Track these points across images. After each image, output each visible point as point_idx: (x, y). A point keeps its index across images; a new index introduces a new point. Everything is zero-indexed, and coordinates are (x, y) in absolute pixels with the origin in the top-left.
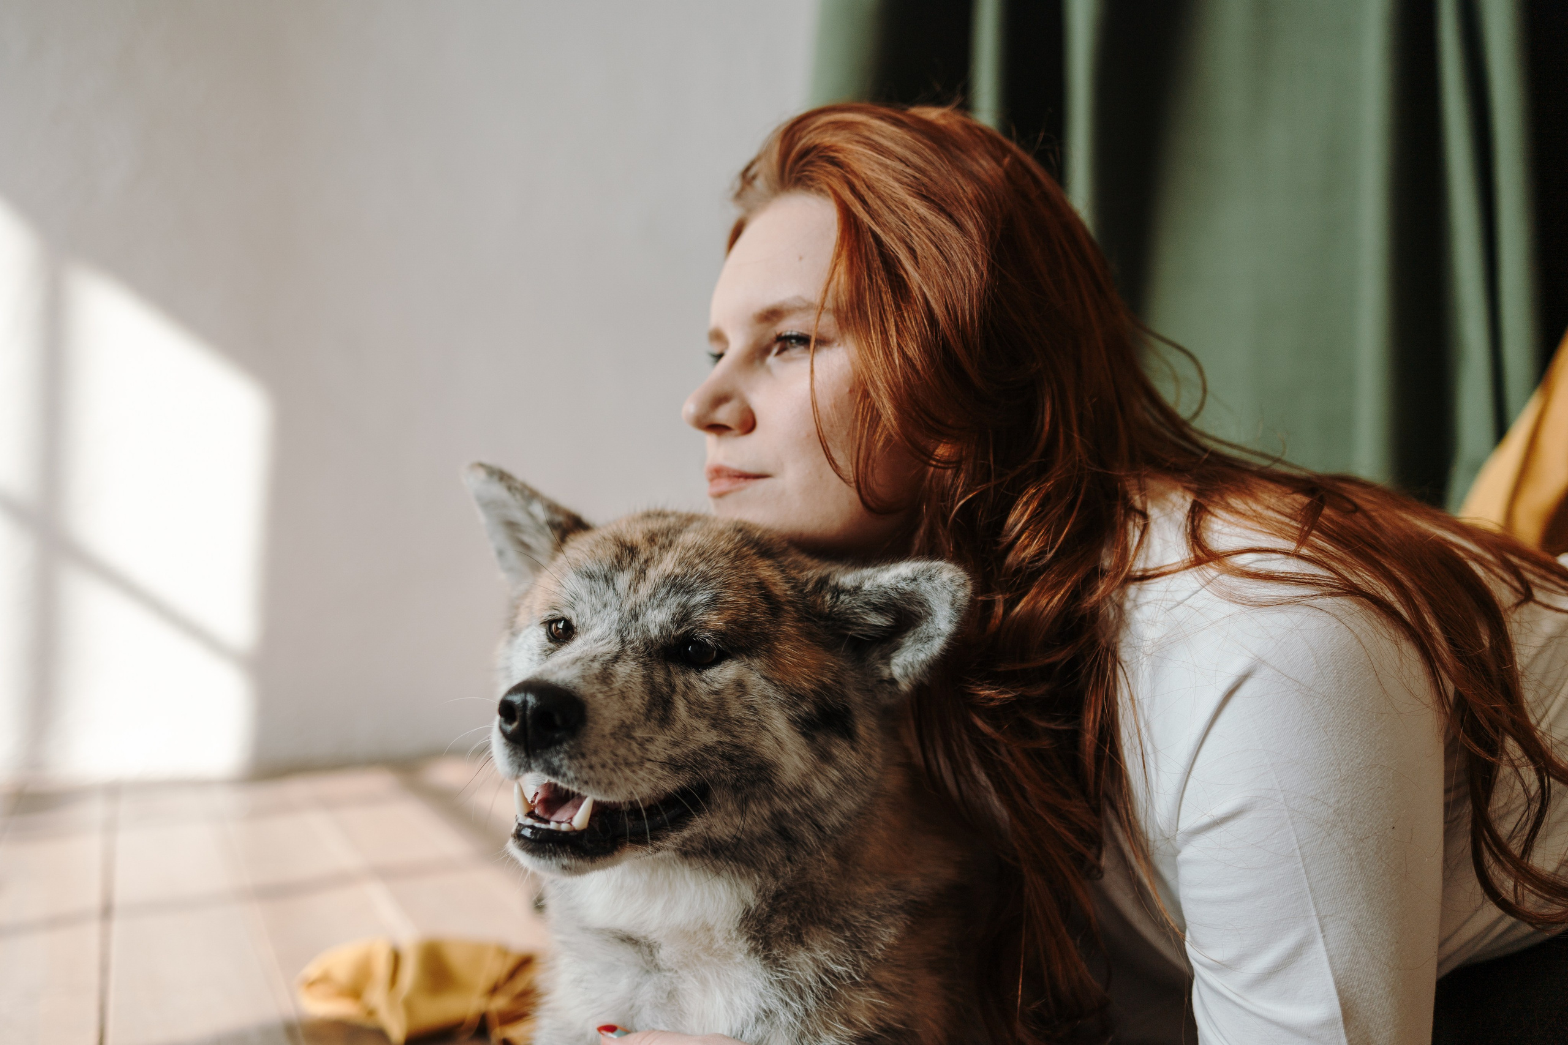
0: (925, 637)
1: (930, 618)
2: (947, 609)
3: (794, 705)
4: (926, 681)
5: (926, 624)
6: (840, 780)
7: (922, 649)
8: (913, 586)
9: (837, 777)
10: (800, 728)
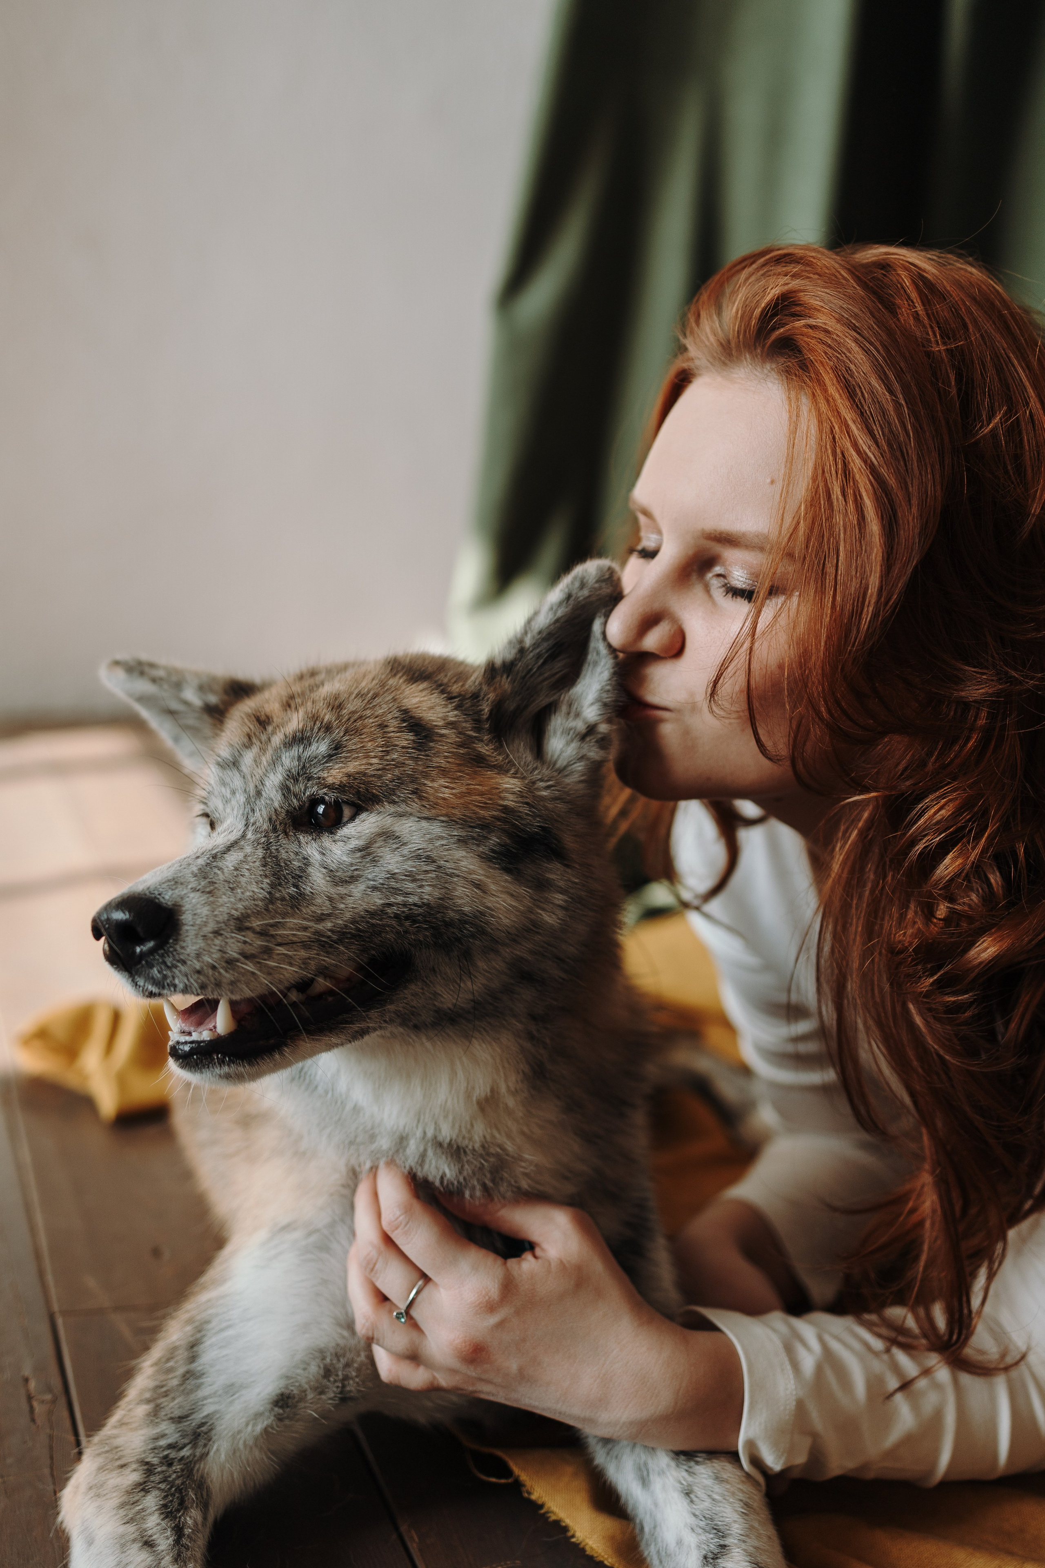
3: (480, 840)
6: (566, 901)
9: (561, 900)
10: (499, 864)
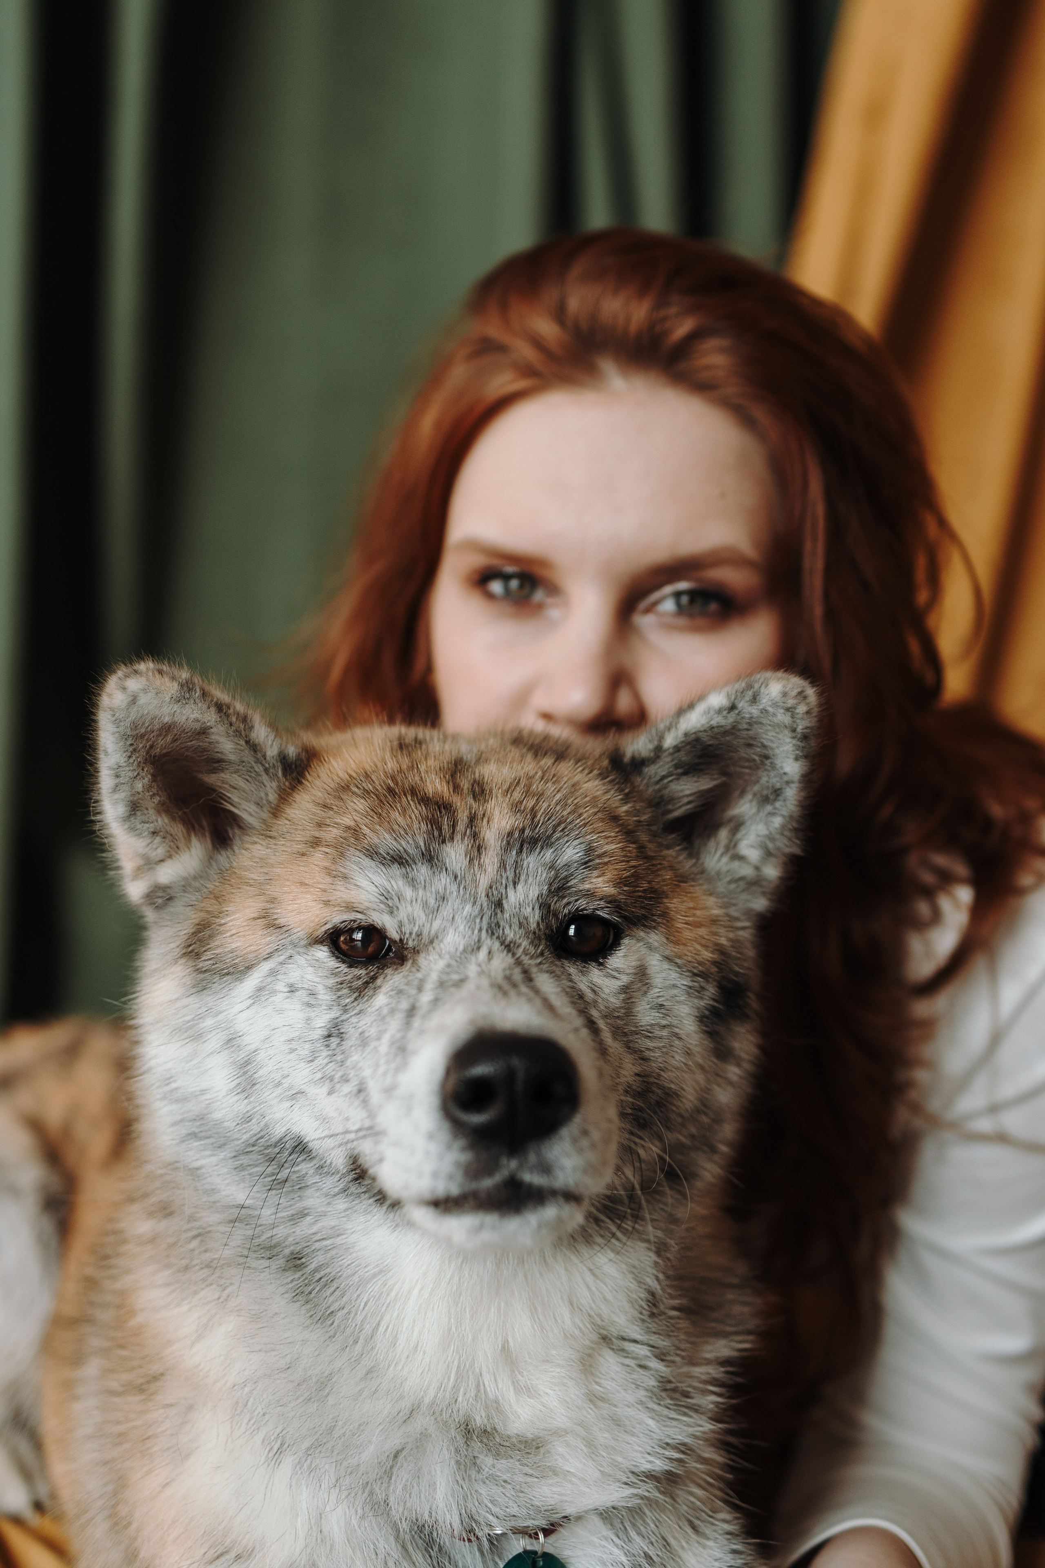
0: (772, 793)
1: (768, 762)
2: (788, 740)
4: (796, 850)
5: (765, 773)
7: (774, 811)
8: (732, 718)
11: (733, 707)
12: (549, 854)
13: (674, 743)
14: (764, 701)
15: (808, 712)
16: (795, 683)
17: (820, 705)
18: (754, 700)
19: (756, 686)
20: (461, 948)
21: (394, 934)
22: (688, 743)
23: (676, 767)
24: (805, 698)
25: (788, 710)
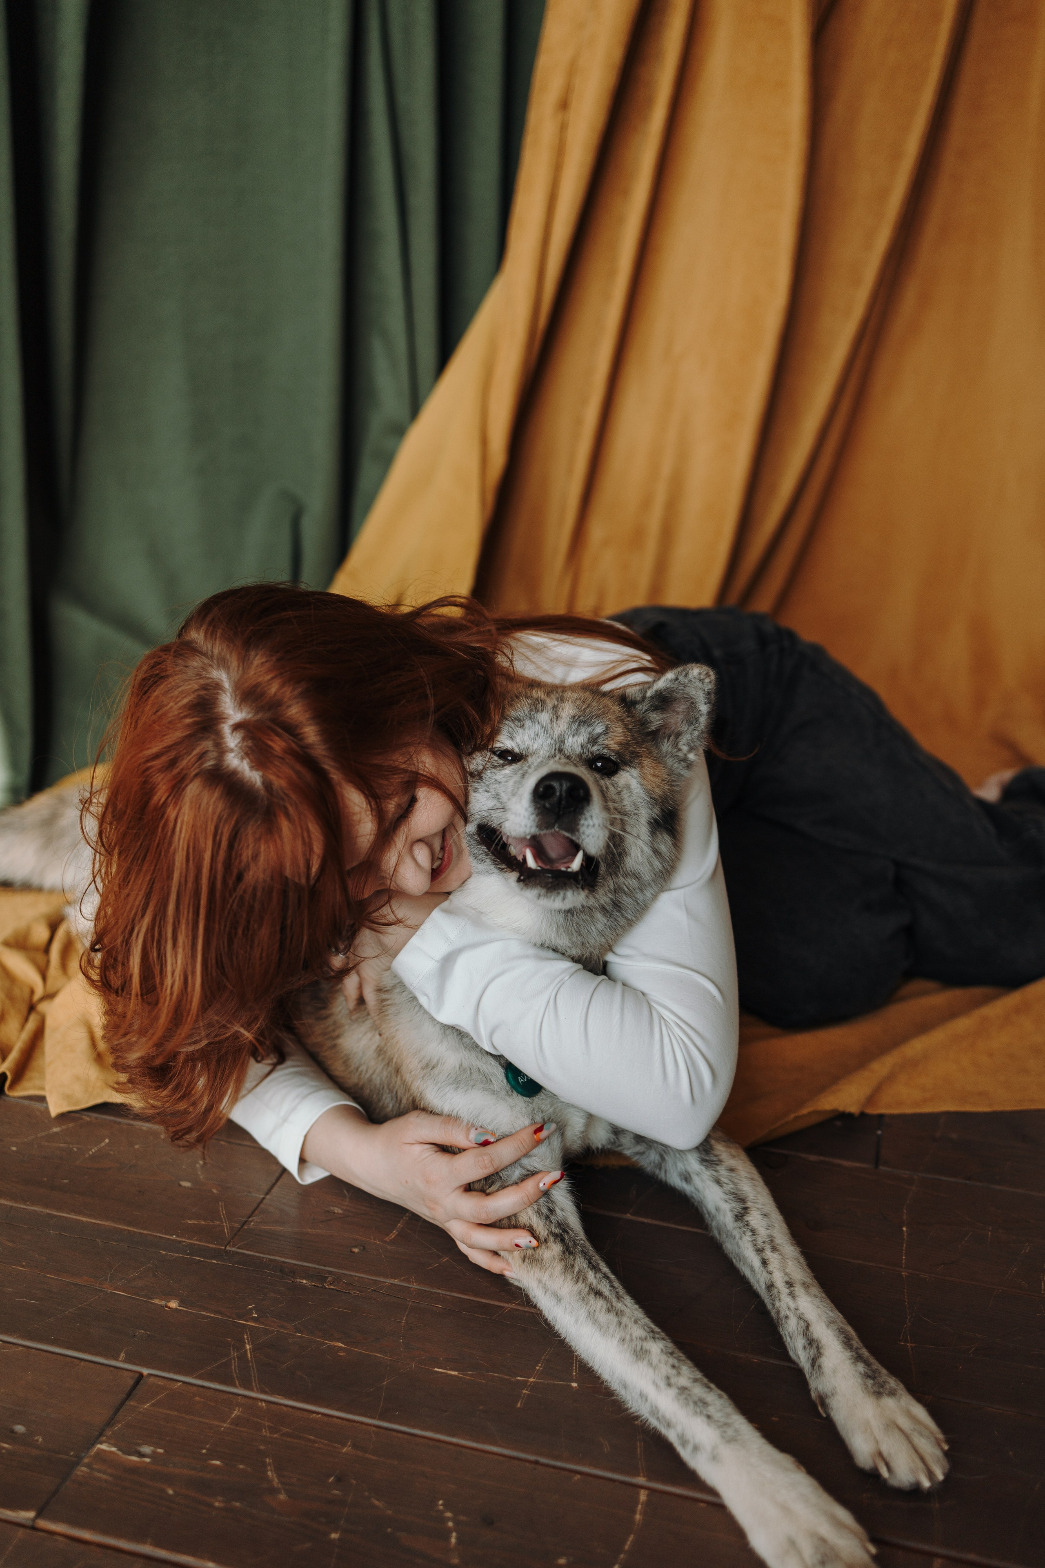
0: (694, 720)
1: (693, 706)
2: (702, 695)
5: (692, 711)
7: (695, 728)
8: (676, 684)
11: (677, 679)
12: (590, 729)
13: (651, 695)
14: (690, 676)
15: (710, 682)
16: (705, 669)
17: (716, 679)
18: (686, 676)
19: (687, 669)
20: (547, 756)
21: (517, 750)
22: (657, 695)
23: (651, 706)
24: (709, 676)
25: (700, 680)
